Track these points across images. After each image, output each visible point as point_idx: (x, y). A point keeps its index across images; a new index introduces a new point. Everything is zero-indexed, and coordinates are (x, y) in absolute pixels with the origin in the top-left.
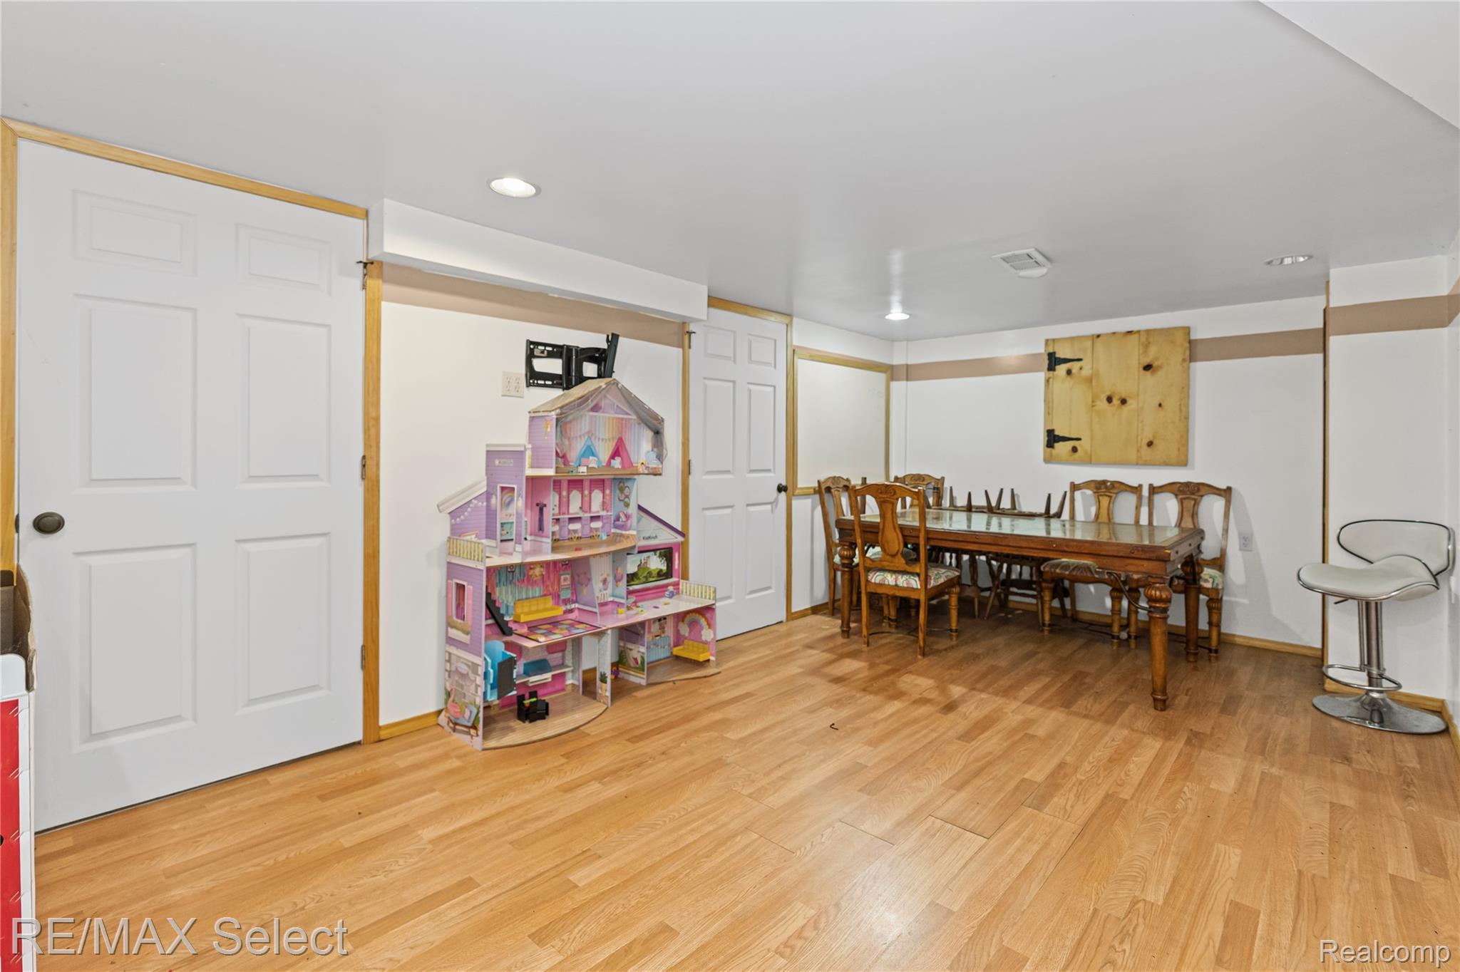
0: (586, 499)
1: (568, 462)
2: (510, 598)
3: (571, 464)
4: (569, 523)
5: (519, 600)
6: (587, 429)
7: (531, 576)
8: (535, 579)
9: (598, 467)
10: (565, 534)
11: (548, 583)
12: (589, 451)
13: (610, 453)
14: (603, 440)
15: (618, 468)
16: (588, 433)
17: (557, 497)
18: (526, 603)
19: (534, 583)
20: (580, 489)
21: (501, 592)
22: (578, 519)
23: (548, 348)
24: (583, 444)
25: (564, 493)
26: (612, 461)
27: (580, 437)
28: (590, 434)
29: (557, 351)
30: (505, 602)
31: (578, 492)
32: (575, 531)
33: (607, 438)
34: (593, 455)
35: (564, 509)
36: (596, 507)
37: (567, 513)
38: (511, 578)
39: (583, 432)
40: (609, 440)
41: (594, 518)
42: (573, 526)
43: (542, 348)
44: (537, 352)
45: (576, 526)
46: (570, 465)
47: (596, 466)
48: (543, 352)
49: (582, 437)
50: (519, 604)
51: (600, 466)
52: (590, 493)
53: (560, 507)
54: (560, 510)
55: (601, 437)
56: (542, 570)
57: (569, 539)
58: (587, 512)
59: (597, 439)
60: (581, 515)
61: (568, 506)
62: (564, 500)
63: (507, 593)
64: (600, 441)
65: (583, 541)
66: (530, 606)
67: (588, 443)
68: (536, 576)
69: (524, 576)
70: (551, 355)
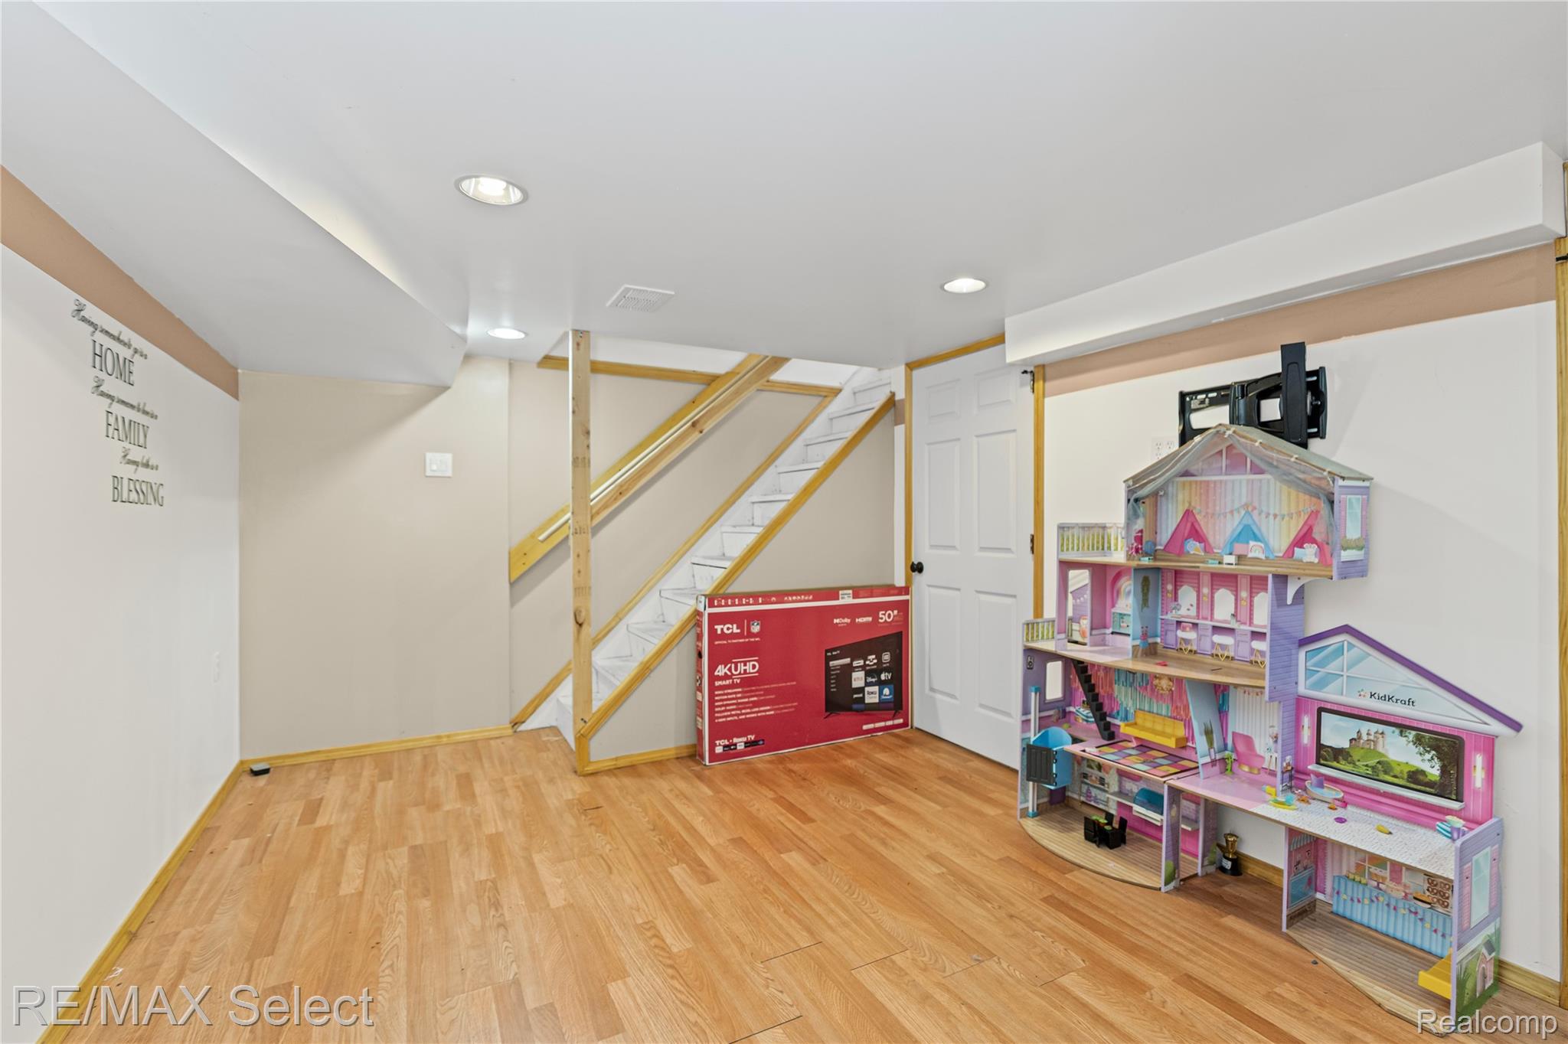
0: (1244, 604)
1: (1212, 549)
2: (1130, 704)
3: (1215, 551)
4: (1252, 639)
5: (1140, 709)
6: (1244, 500)
7: (1156, 686)
8: (1161, 692)
9: (1267, 558)
10: (1206, 646)
11: (1179, 704)
12: (1248, 533)
13: (1292, 537)
14: (1275, 516)
15: (1311, 563)
16: (1246, 506)
17: (1194, 595)
18: (1148, 716)
19: (1160, 697)
20: (1234, 589)
21: (1120, 692)
22: (1230, 631)
23: (1211, 395)
24: (1236, 522)
25: (1206, 591)
26: (1297, 550)
27: (1232, 512)
28: (1250, 509)
29: (1221, 395)
30: (1124, 705)
31: (1229, 592)
32: (1223, 647)
33: (1285, 511)
34: (1256, 538)
35: (1205, 612)
36: (1262, 617)
37: (1209, 618)
38: (1131, 680)
39: (1236, 505)
40: (1291, 516)
41: (1217, 630)
42: (1218, 639)
43: (1204, 396)
44: (1194, 404)
45: (1226, 640)
46: (1214, 553)
47: (1263, 557)
48: (1203, 402)
49: (1236, 514)
50: (1140, 714)
51: (1271, 557)
52: (1251, 597)
53: (1198, 608)
54: (1198, 612)
55: (1272, 512)
56: (1171, 683)
57: (1212, 655)
58: (1245, 624)
59: (1263, 516)
60: (1233, 625)
61: (1212, 610)
62: (1206, 599)
63: (1126, 695)
64: (1271, 517)
65: (1234, 664)
66: (1154, 722)
67: (1245, 522)
68: (1162, 689)
69: (1147, 684)
70: (1214, 403)
